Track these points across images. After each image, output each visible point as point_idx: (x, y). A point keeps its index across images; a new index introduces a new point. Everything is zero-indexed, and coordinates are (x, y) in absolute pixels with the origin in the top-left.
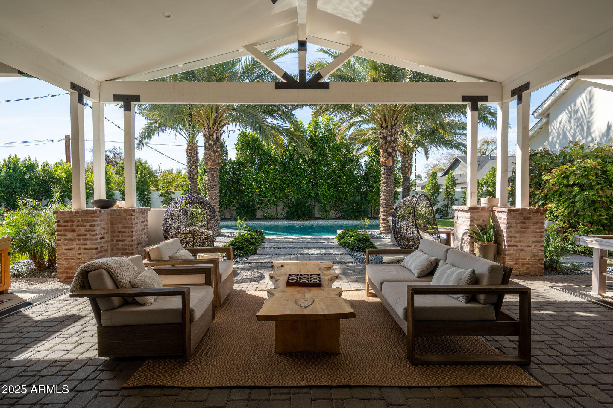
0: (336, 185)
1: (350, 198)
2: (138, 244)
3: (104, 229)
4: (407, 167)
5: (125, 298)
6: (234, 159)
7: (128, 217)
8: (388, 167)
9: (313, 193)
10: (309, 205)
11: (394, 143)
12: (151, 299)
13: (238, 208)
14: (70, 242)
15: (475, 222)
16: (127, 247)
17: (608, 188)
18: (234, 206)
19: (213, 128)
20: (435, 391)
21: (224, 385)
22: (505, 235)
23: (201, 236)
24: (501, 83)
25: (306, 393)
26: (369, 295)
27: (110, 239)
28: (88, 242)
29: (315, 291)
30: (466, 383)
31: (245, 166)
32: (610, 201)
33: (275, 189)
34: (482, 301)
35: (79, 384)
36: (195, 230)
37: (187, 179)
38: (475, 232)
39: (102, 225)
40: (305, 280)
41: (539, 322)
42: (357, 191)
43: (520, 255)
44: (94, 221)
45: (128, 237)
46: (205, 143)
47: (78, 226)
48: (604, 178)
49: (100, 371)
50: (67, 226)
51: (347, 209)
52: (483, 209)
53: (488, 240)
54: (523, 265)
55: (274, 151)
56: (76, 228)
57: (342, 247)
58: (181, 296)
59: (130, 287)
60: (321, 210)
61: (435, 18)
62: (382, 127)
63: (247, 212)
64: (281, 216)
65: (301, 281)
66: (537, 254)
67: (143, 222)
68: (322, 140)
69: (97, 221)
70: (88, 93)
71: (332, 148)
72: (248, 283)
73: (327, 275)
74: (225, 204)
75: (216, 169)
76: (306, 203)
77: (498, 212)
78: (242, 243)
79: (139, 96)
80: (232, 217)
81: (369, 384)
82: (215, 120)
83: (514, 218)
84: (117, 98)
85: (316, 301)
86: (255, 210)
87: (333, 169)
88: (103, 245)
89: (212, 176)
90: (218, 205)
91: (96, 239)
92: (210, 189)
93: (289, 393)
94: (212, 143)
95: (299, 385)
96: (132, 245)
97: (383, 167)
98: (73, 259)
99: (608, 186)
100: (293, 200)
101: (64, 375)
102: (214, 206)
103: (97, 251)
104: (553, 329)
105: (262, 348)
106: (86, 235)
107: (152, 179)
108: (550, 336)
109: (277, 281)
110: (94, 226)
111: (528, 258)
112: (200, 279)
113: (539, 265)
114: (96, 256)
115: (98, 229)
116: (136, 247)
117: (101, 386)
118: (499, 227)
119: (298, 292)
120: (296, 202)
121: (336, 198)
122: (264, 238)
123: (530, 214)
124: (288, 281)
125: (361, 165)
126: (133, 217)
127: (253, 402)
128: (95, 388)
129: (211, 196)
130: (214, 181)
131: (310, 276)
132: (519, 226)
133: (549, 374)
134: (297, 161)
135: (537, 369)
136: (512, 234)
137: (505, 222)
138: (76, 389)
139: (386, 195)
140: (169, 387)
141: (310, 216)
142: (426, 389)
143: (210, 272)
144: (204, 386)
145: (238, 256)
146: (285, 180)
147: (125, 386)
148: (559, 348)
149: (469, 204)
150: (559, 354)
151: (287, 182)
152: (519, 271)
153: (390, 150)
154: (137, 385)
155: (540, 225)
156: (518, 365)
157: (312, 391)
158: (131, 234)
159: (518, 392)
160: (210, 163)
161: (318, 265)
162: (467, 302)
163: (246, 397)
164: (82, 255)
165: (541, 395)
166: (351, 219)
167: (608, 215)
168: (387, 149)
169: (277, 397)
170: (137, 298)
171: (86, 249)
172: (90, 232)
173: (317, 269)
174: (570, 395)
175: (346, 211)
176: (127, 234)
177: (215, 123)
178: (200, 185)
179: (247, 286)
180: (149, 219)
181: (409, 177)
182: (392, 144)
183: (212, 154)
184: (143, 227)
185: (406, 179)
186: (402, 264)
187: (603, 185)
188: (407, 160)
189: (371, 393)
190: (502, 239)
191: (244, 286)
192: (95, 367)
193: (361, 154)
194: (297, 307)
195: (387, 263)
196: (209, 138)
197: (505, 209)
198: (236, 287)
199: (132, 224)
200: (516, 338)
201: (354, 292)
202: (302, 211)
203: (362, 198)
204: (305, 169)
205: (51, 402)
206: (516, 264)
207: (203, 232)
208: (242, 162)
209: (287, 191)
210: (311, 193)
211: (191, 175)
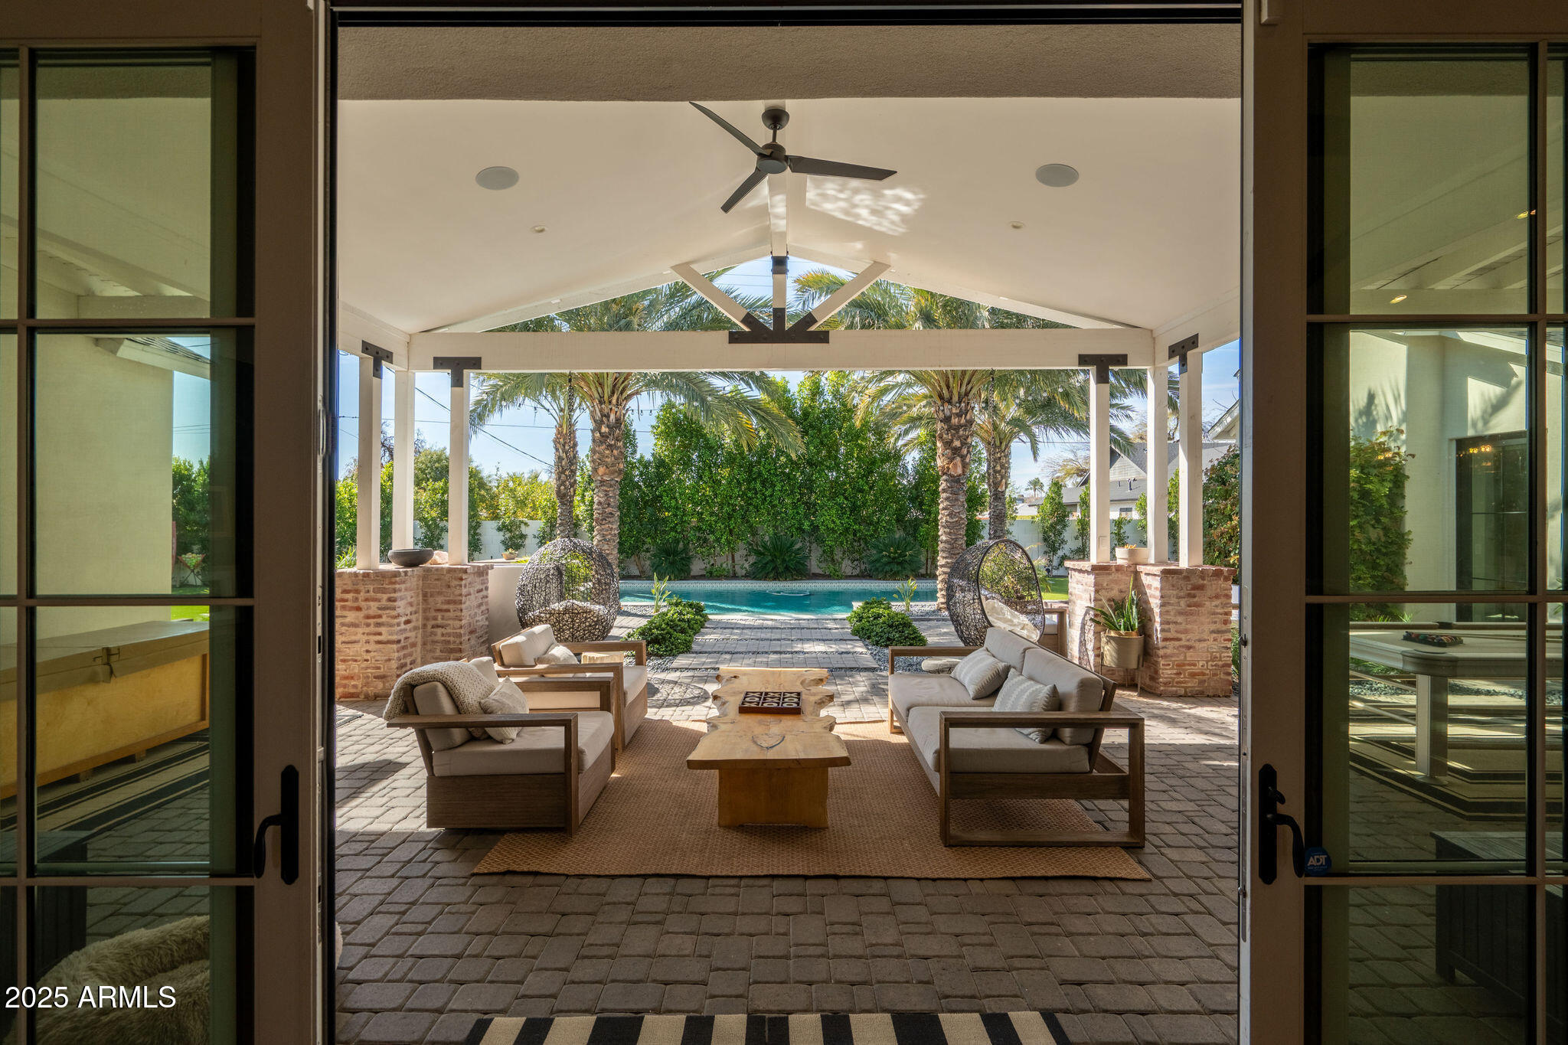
0: (854, 509)
1: (883, 534)
2: (471, 632)
3: (411, 604)
4: (999, 471)
5: (471, 730)
6: (648, 457)
7: (454, 583)
8: (954, 477)
9: (806, 526)
10: (798, 549)
11: (965, 430)
12: (512, 732)
13: (654, 555)
14: (352, 629)
15: (1103, 593)
16: (452, 639)
17: (1373, 526)
18: (647, 550)
19: (610, 402)
20: (976, 887)
21: (633, 872)
22: (1158, 619)
23: (586, 618)
24: (1152, 331)
25: (766, 886)
26: (894, 730)
27: (420, 623)
28: (383, 629)
29: (788, 722)
30: (1028, 874)
31: (671, 469)
32: (1378, 550)
33: (730, 516)
34: (1068, 740)
35: (403, 867)
36: (575, 606)
37: (554, 496)
38: (1103, 613)
39: (409, 598)
40: (772, 702)
41: (1188, 779)
42: (898, 521)
43: (1185, 657)
44: (395, 591)
45: (454, 619)
46: (593, 431)
47: (367, 600)
48: (1364, 505)
49: (432, 851)
50: (347, 601)
51: (875, 557)
52: (1119, 568)
53: (1126, 629)
54: (1193, 675)
55: (728, 440)
56: (363, 604)
57: (857, 638)
58: (562, 729)
59: (479, 711)
60: (822, 559)
61: (1015, 227)
62: (941, 397)
63: (672, 563)
64: (741, 572)
65: (765, 705)
66: (1218, 655)
67: (480, 591)
68: (826, 417)
69: (400, 590)
70: (388, 356)
71: (847, 435)
72: (674, 708)
73: (814, 695)
74: (629, 548)
75: (613, 482)
76: (792, 544)
77: (1146, 574)
78: (663, 630)
79: (480, 359)
80: (643, 572)
81: (869, 874)
82: (614, 386)
83: (1173, 586)
84: (440, 363)
85: (788, 737)
86: (688, 560)
87: (847, 475)
88: (408, 634)
89: (606, 495)
90: (615, 551)
91: (398, 624)
92: (602, 520)
93: (738, 886)
94: (607, 430)
95: (755, 873)
96: (460, 635)
97: (944, 477)
98: (356, 661)
99: (1373, 522)
100: (767, 538)
101: (376, 855)
102: (608, 554)
103: (399, 645)
104: (1208, 793)
105: (696, 818)
106: (380, 616)
107: (483, 492)
108: (1198, 803)
109: (724, 703)
110: (395, 601)
111: (1201, 663)
112: (592, 699)
113: (1222, 676)
114: (396, 654)
115: (402, 606)
116: (467, 638)
117: (438, 871)
118: (1147, 602)
119: (760, 723)
120: (772, 543)
121: (855, 535)
122: (705, 618)
123: (1203, 579)
124: (743, 704)
125: (905, 468)
126: (463, 582)
127: (679, 897)
128: (429, 874)
129: (604, 536)
130: (609, 504)
131: (782, 696)
132: (1183, 603)
133: (1172, 861)
134: (775, 461)
135: (1156, 854)
136: (1171, 618)
137: (1158, 594)
138: (399, 874)
139: (950, 533)
140: (547, 874)
141: (800, 572)
142: (959, 882)
143: (608, 687)
144: (602, 873)
145: (655, 655)
146: (751, 498)
147: (475, 871)
148: (1204, 822)
149: (1094, 559)
150: (1201, 832)
151: (757, 501)
152: (1185, 688)
153: (957, 443)
154: (495, 870)
155: (1223, 600)
156: (1123, 848)
157: (776, 883)
158: (459, 614)
159: (1109, 887)
160: (601, 470)
161: (800, 675)
162: (1044, 741)
163: (668, 890)
164: (372, 654)
165: (1144, 891)
166: (884, 579)
167: (1373, 577)
168: (952, 441)
169: (718, 890)
170: (491, 731)
171: (379, 642)
172: (388, 612)
173: (798, 683)
174: (1192, 892)
175: (873, 562)
176: (451, 614)
177: (613, 393)
178: (580, 510)
179: (671, 713)
180: (490, 585)
181: (1003, 493)
182: (961, 433)
183: (607, 452)
184: (480, 601)
185: (998, 496)
186: (952, 675)
187: (1363, 520)
188: (1000, 458)
189: (871, 886)
190: (1153, 625)
191: (666, 714)
192: (424, 844)
193: (905, 445)
194: (755, 748)
195: (930, 672)
196: (602, 422)
197: (1157, 570)
198: (652, 714)
199: (461, 595)
200: (1126, 803)
201: (867, 725)
202: (784, 561)
203: (908, 534)
204: (791, 476)
205: (365, 891)
206: (1179, 674)
207: (590, 612)
208: (664, 461)
209: (754, 519)
210: (803, 524)
211: (562, 488)
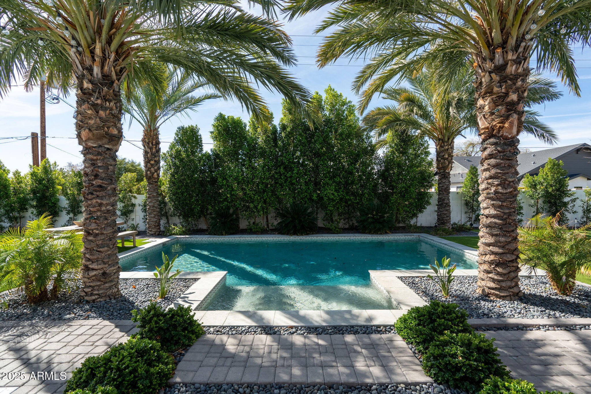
4: (447, 159)
10: (310, 213)
18: (211, 214)
31: (223, 160)
33: (264, 191)
51: (364, 218)
60: (325, 219)
63: (224, 223)
64: (272, 229)
68: (326, 125)
80: (209, 228)
86: (238, 221)
87: (341, 164)
120: (292, 209)
121: (346, 203)
141: (311, 228)
153: (514, 97)
166: (370, 233)
168: (507, 94)
175: (361, 221)
181: (449, 174)
185: (445, 176)
188: (448, 149)
202: (300, 221)
203: (382, 202)
204: (304, 164)
209: (281, 193)
210: (313, 196)
211: (149, 172)
